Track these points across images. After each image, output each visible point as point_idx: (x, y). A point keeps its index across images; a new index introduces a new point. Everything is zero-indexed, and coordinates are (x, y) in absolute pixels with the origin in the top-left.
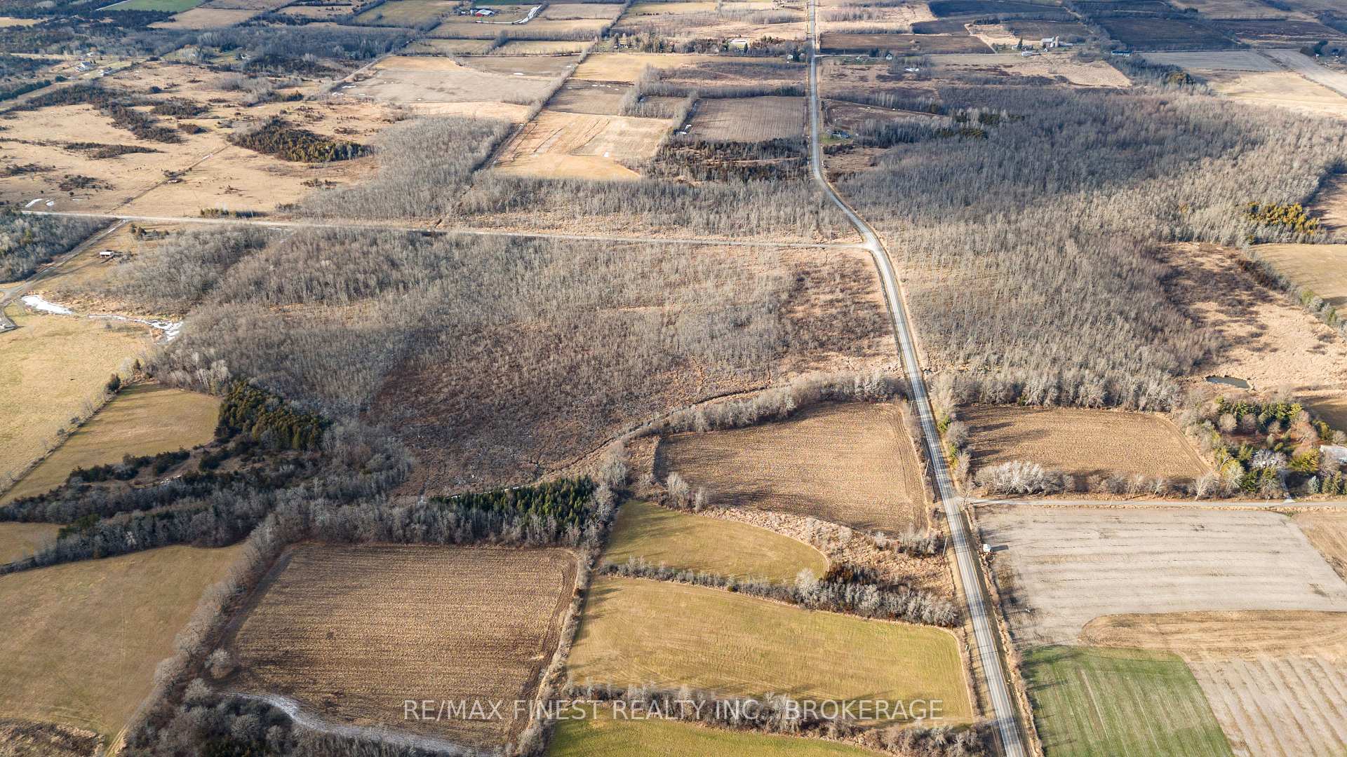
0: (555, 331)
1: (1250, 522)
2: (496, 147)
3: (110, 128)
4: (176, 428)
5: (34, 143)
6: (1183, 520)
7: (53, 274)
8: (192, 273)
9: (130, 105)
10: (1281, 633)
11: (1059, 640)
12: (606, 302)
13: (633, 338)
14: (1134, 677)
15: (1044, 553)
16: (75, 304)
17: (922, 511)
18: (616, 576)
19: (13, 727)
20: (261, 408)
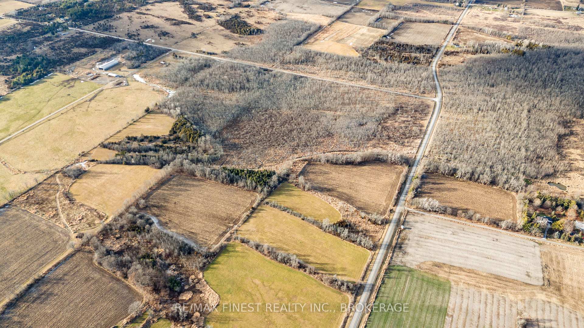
0: (292, 115)
1: (520, 243)
2: (309, 36)
3: (182, 13)
4: (159, 128)
5: (156, 17)
6: (491, 235)
7: (145, 68)
8: (184, 73)
9: (191, 4)
10: (499, 285)
11: (408, 265)
12: (316, 107)
13: (318, 123)
14: (427, 284)
15: (424, 234)
16: (147, 80)
17: (387, 208)
18: (267, 206)
19: (87, 207)
20: (184, 126)
